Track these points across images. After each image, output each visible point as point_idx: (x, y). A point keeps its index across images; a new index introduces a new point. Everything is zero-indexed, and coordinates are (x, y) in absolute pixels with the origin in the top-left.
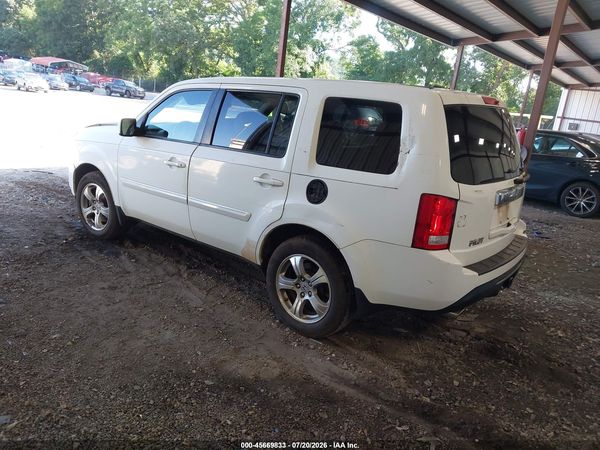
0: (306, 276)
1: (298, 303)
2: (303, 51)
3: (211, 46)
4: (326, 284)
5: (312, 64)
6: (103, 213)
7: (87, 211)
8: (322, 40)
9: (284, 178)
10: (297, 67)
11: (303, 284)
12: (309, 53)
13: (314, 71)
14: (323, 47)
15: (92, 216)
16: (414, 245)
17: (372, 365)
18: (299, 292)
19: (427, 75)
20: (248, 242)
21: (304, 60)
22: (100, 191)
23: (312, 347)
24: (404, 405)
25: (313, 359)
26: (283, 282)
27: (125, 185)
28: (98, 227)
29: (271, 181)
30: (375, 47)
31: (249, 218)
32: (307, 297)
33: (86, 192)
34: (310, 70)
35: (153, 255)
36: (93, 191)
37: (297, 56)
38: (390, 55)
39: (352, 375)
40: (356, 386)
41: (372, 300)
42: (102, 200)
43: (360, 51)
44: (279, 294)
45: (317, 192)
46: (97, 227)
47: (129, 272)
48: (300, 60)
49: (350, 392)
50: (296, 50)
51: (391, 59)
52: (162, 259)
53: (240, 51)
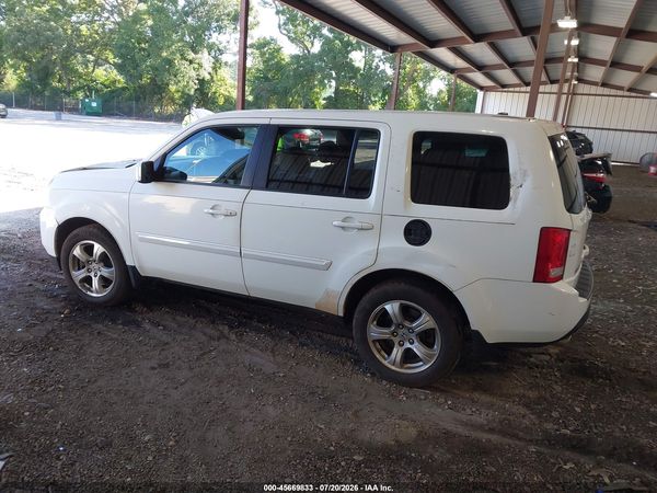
0: (407, 324)
1: (397, 353)
2: (199, 56)
3: (82, 51)
4: (433, 329)
5: (210, 70)
6: (106, 275)
7: (78, 275)
8: (217, 43)
9: (375, 221)
10: (193, 74)
11: (401, 332)
12: (205, 58)
13: (212, 78)
14: (219, 50)
15: (88, 280)
16: (535, 280)
17: (491, 406)
18: (396, 340)
19: (337, 79)
20: (327, 293)
21: (200, 65)
22: (98, 249)
23: (423, 397)
24: (549, 441)
25: (432, 410)
26: (375, 332)
27: (142, 240)
28: (97, 293)
29: (358, 225)
30: (278, 50)
31: (328, 267)
32: (408, 345)
33: (77, 251)
34: (208, 77)
35: (178, 318)
36: (89, 250)
37: (191, 62)
38: (296, 58)
39: (481, 419)
40: (492, 430)
41: (489, 340)
42: (104, 259)
43: (263, 54)
44: (371, 345)
45: (417, 233)
46: (96, 291)
47: (167, 343)
48: (196, 66)
49: (494, 438)
50: (191, 55)
51: (298, 62)
52: (192, 321)
53: (121, 56)
